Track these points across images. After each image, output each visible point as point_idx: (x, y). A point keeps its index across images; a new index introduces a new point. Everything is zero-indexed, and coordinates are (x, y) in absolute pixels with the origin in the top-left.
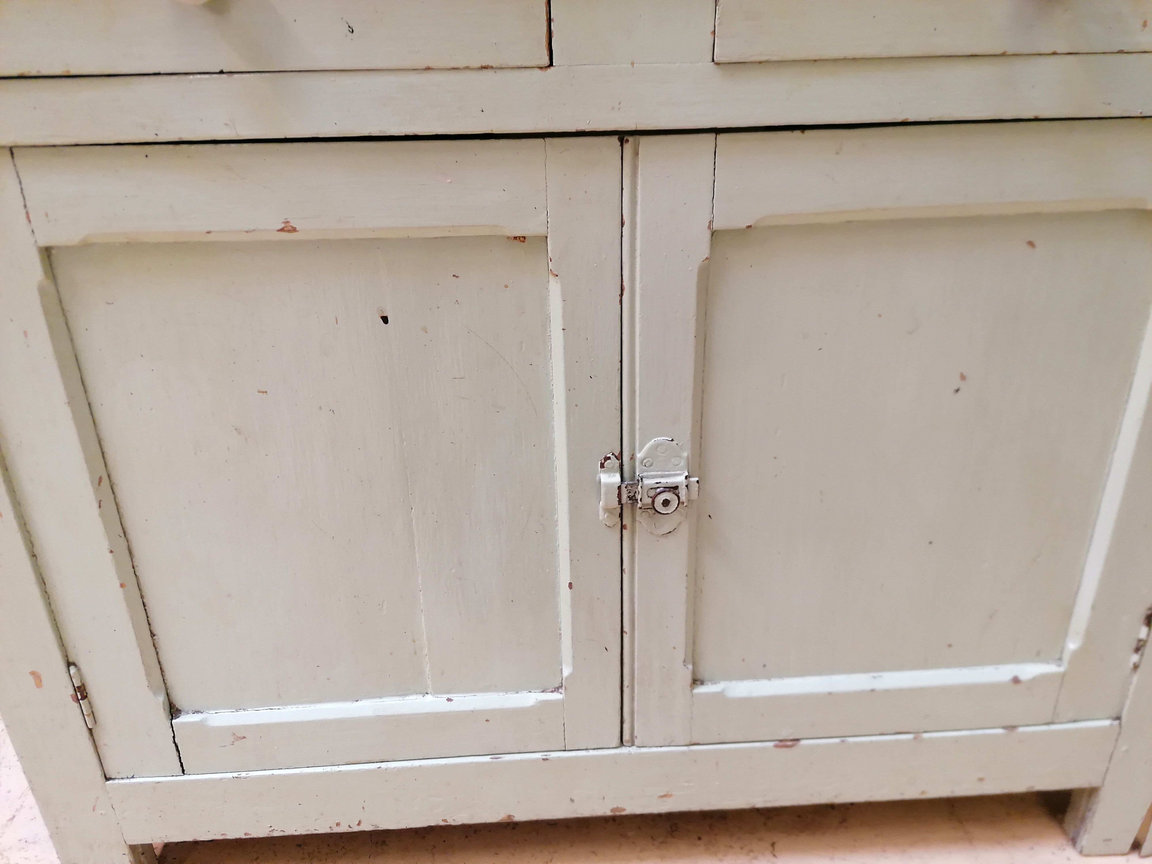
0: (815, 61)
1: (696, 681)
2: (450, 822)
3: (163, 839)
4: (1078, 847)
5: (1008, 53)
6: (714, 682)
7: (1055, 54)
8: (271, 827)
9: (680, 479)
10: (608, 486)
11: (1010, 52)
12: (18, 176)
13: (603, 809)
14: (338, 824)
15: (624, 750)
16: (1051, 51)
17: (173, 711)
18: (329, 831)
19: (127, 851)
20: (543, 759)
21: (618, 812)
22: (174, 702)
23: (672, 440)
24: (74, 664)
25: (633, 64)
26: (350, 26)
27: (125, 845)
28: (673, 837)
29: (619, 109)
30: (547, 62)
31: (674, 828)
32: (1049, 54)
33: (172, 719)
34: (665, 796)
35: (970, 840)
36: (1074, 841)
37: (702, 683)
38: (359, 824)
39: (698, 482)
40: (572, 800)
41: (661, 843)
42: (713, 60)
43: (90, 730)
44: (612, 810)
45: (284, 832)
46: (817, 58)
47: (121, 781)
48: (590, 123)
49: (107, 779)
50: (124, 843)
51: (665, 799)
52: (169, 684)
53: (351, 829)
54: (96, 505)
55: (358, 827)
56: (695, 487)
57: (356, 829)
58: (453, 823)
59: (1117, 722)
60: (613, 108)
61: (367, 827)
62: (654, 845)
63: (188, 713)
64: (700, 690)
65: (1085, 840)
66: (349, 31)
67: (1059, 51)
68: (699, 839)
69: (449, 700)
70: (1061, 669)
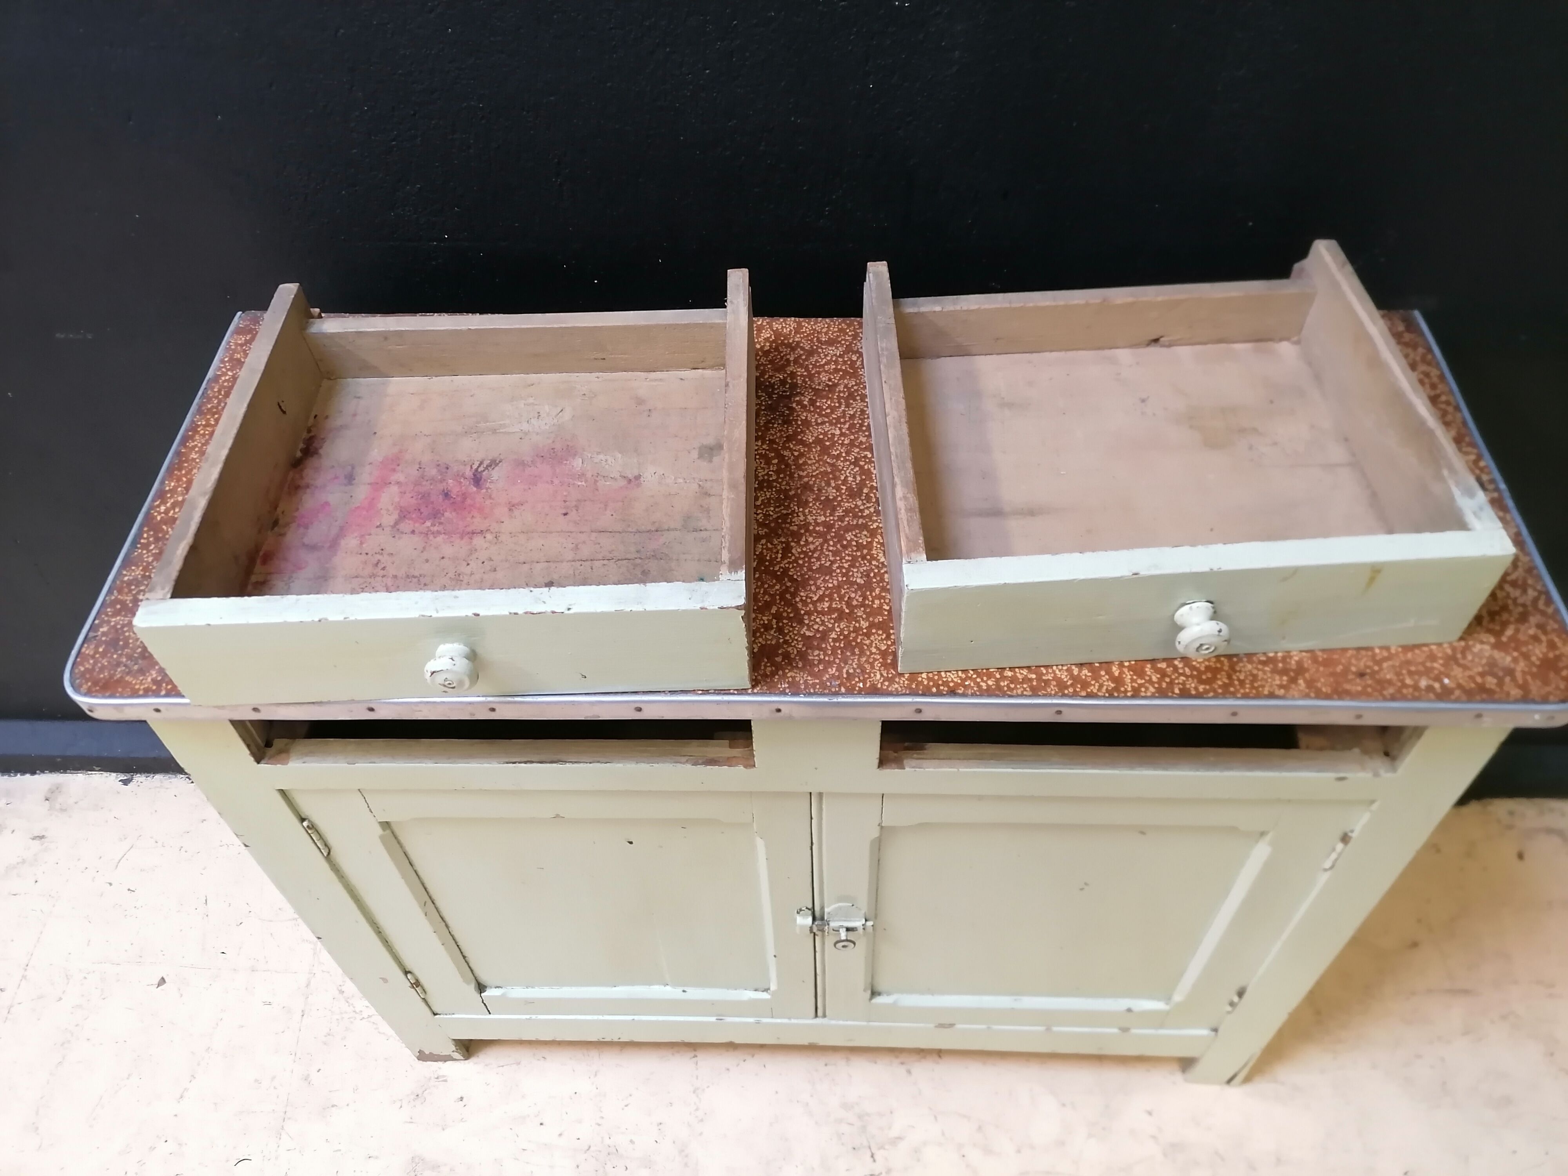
1: (874, 993)
6: (889, 994)
9: (858, 923)
10: (802, 927)
12: (363, 796)
13: (801, 1042)
15: (819, 1021)
17: (481, 988)
19: (451, 1042)
21: (814, 1044)
22: (481, 982)
23: (853, 905)
24: (410, 972)
27: (448, 1039)
33: (481, 993)
34: (850, 1040)
37: (879, 994)
39: (873, 926)
40: (779, 1038)
43: (424, 999)
44: (809, 1043)
47: (445, 1016)
49: (435, 1014)
52: (476, 975)
54: (423, 916)
56: (870, 930)
58: (689, 1042)
59: (1213, 1033)
63: (491, 987)
64: (878, 1000)
69: (684, 991)
70: (1167, 1008)
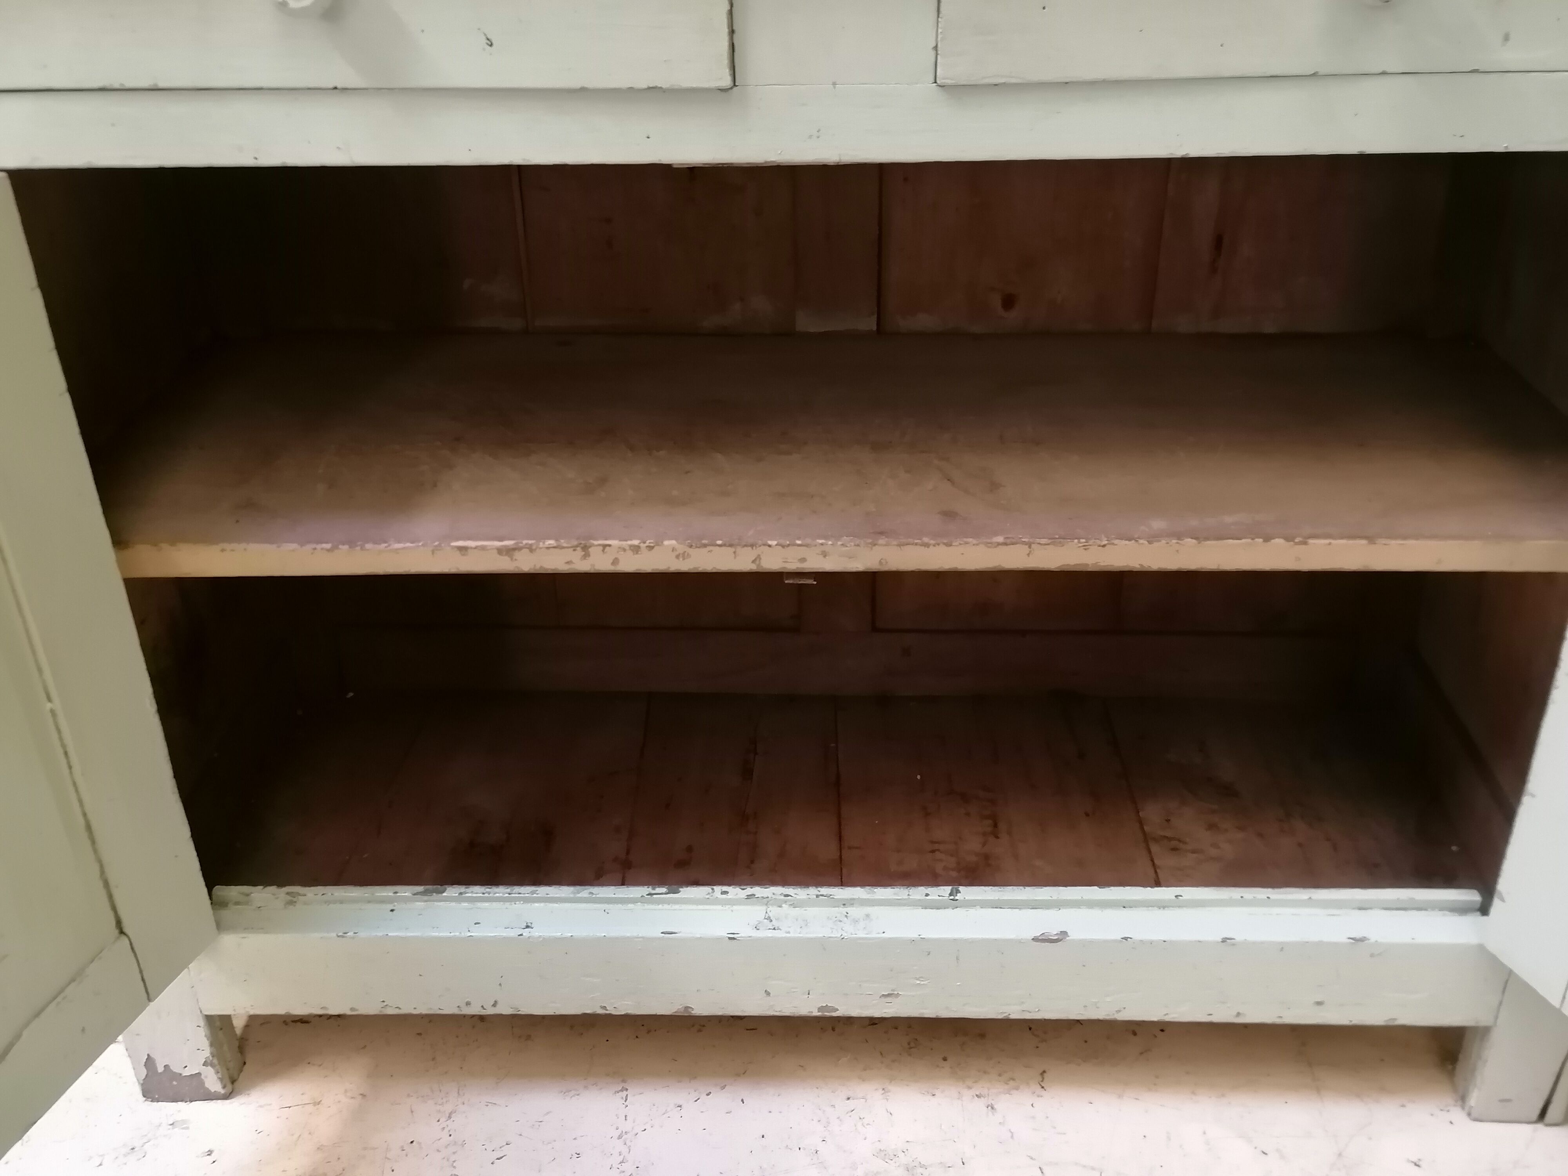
0: (1066, 83)
2: (610, 1010)
3: (247, 1010)
4: (1467, 1108)
5: (1320, 74)
7: (1384, 73)
8: (383, 1001)
11: (1322, 71)
13: (807, 1007)
14: (468, 1004)
16: (1380, 71)
18: (456, 1011)
19: (202, 1023)
20: (730, 938)
21: (828, 1012)
25: (834, 84)
26: (489, 37)
27: (201, 1015)
28: (910, 1055)
29: (818, 137)
30: (727, 82)
31: (912, 1045)
32: (1378, 74)
34: (889, 995)
35: (1318, 1089)
36: (1462, 1099)
38: (494, 1005)
40: (768, 993)
41: (893, 1061)
42: (936, 82)
44: (820, 1009)
45: (400, 1009)
46: (1067, 80)
48: (782, 153)
50: (199, 1013)
51: (889, 999)
53: (484, 1010)
55: (493, 1008)
57: (490, 1011)
58: (614, 1012)
60: (810, 137)
61: (504, 1009)
62: (882, 1063)
65: (1474, 1099)
66: (488, 44)
67: (1389, 70)
68: (945, 1059)
